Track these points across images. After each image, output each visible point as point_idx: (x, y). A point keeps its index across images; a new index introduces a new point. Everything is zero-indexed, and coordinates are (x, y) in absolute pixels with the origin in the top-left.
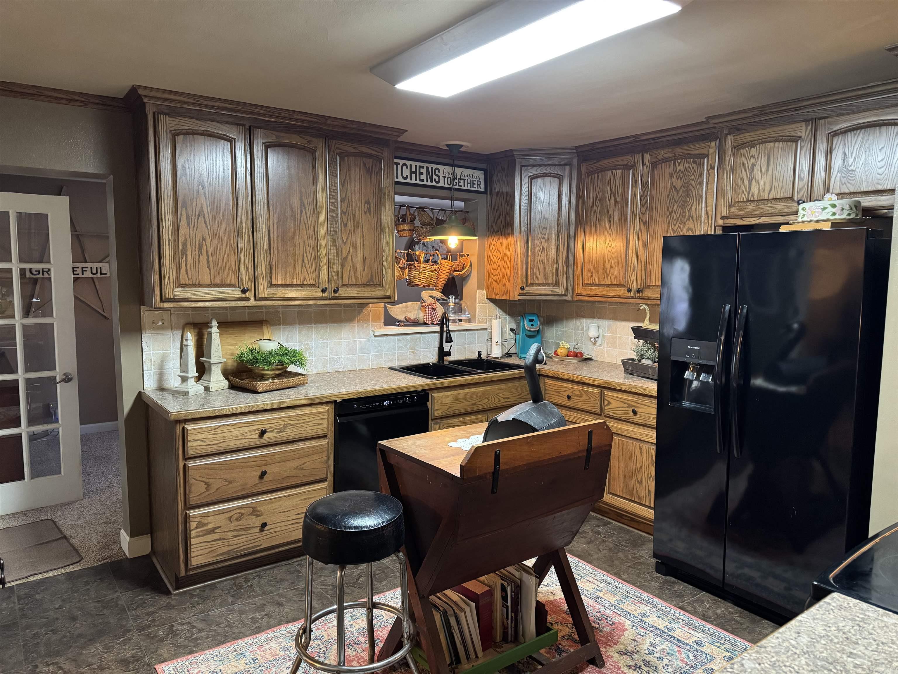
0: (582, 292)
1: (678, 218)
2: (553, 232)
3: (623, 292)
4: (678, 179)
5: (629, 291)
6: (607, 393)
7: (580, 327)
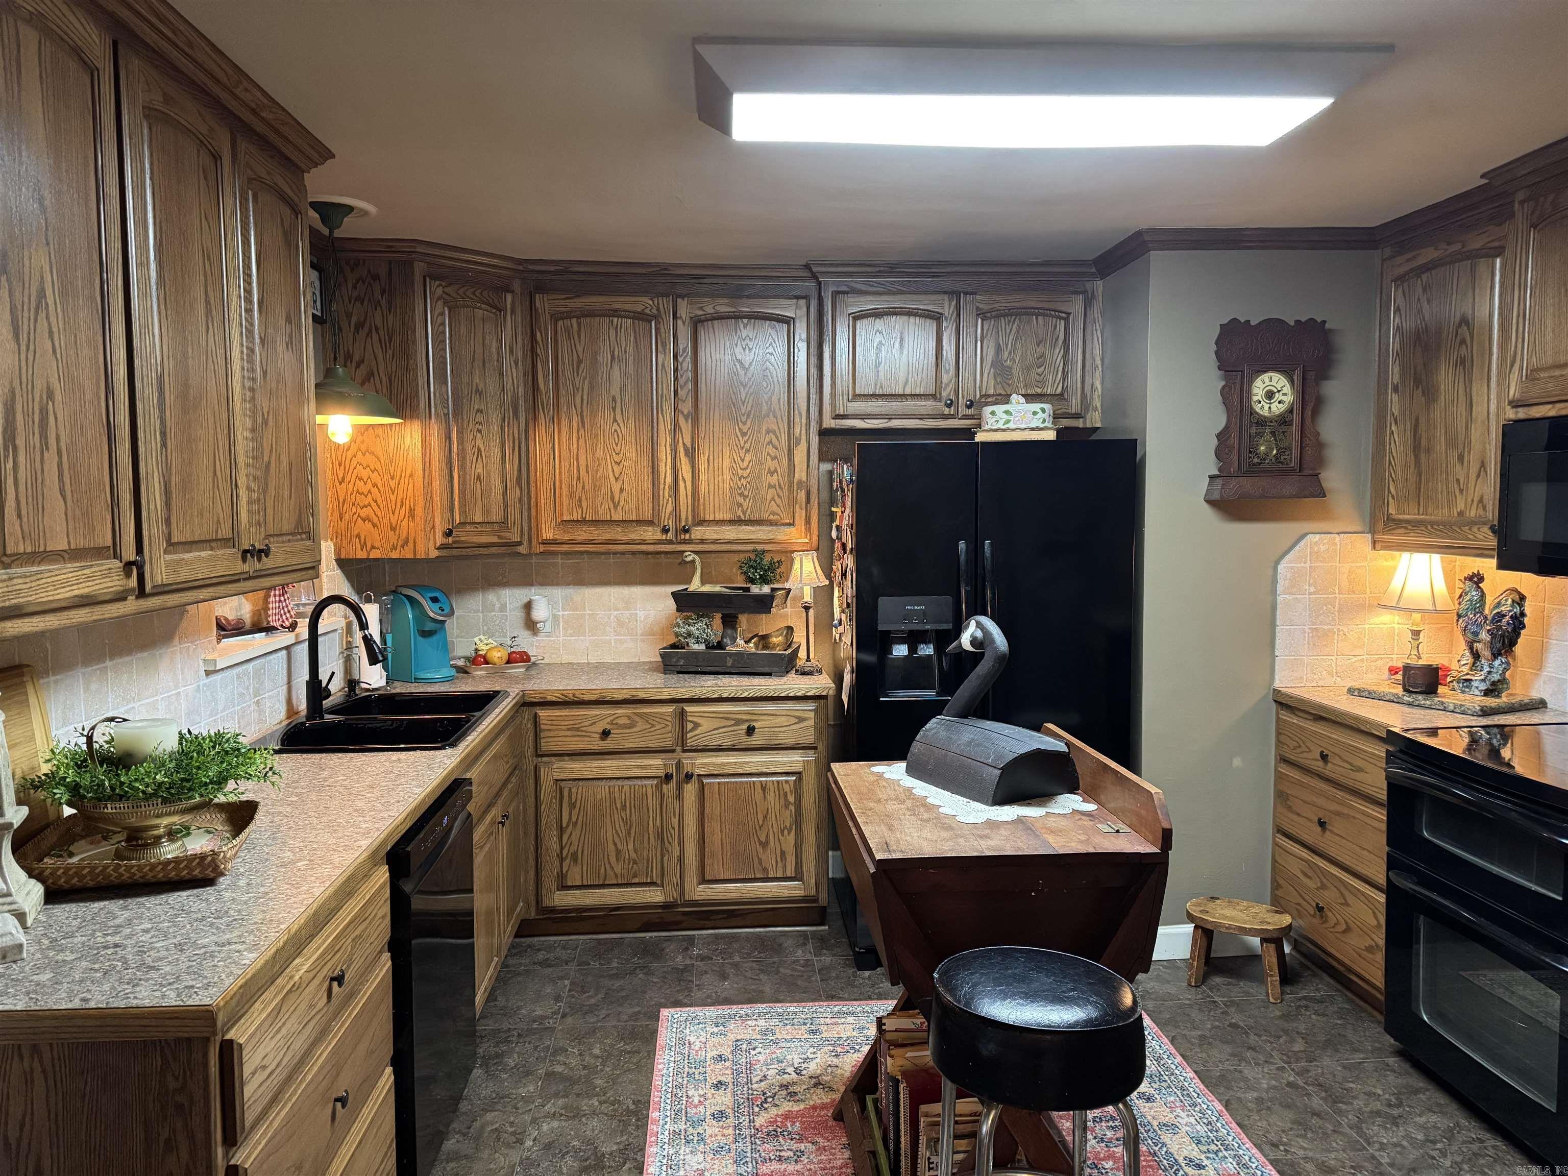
0: (558, 537)
1: (750, 412)
2: (495, 421)
3: (652, 534)
4: (744, 349)
5: (665, 531)
6: (689, 708)
7: (498, 605)
